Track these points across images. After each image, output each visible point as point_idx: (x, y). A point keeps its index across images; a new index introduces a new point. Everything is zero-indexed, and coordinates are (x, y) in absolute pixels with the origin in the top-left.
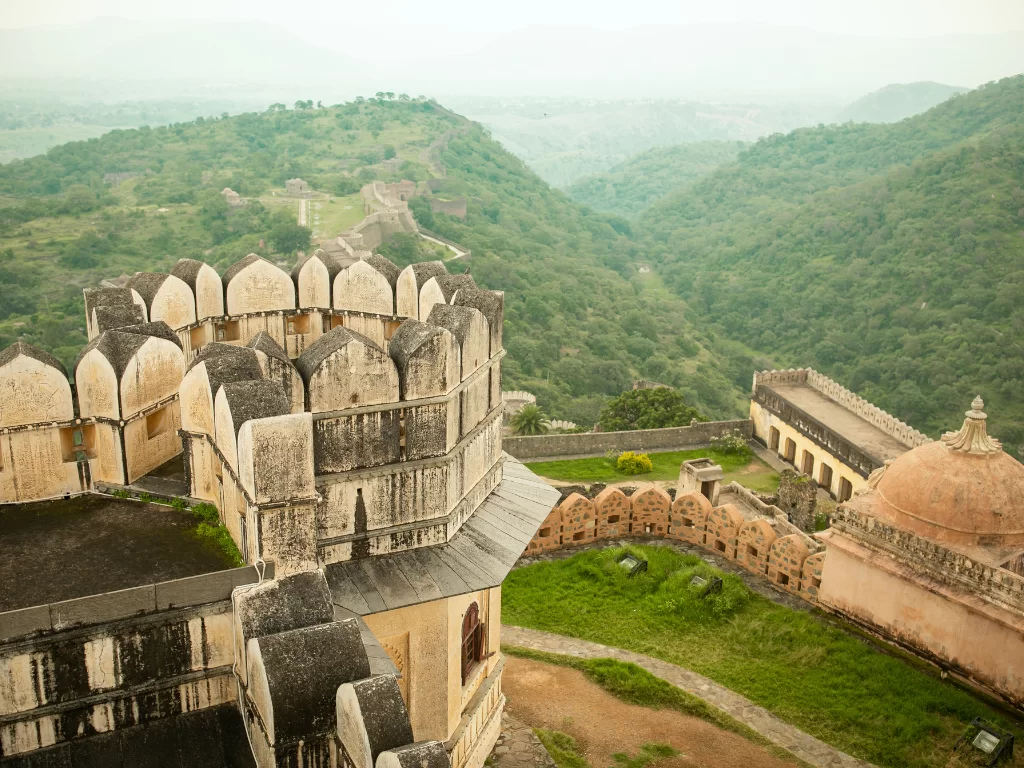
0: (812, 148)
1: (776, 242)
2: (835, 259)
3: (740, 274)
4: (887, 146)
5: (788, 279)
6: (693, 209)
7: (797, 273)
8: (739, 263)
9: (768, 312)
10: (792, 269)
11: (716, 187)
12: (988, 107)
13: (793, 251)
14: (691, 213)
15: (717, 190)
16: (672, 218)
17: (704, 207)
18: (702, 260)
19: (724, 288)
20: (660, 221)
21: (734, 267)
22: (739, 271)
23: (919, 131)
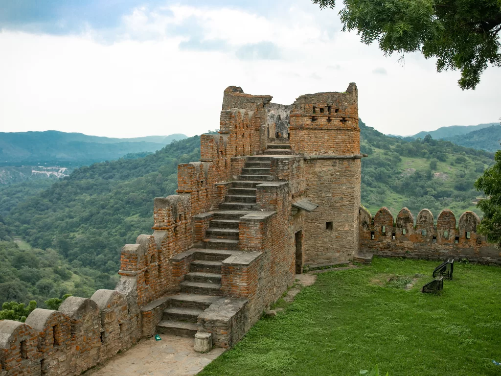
0: (105, 172)
1: (102, 211)
2: (139, 216)
3: (83, 233)
4: (145, 166)
5: (114, 230)
6: (43, 205)
7: (119, 226)
8: (80, 227)
9: (106, 250)
10: (115, 225)
11: (55, 192)
12: (191, 145)
13: (113, 215)
14: (43, 207)
15: (56, 194)
16: (30, 212)
17: (50, 204)
18: (55, 230)
19: (73, 242)
20: (23, 214)
21: (77, 229)
22: (81, 231)
23: (160, 158)
